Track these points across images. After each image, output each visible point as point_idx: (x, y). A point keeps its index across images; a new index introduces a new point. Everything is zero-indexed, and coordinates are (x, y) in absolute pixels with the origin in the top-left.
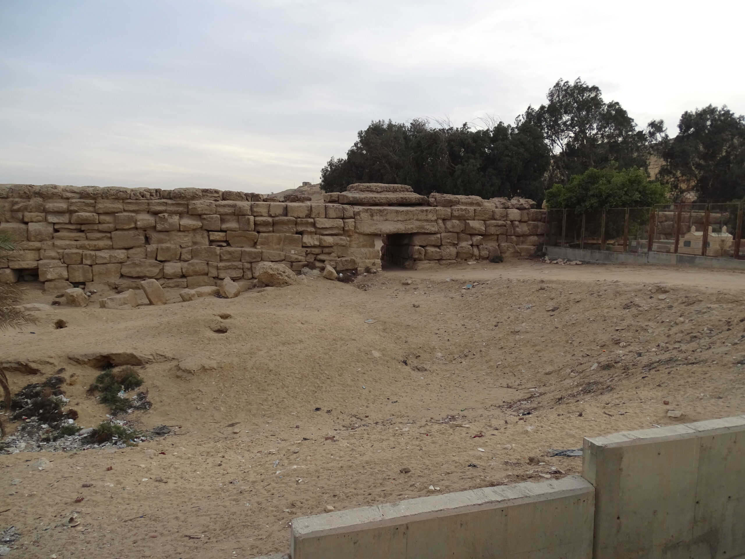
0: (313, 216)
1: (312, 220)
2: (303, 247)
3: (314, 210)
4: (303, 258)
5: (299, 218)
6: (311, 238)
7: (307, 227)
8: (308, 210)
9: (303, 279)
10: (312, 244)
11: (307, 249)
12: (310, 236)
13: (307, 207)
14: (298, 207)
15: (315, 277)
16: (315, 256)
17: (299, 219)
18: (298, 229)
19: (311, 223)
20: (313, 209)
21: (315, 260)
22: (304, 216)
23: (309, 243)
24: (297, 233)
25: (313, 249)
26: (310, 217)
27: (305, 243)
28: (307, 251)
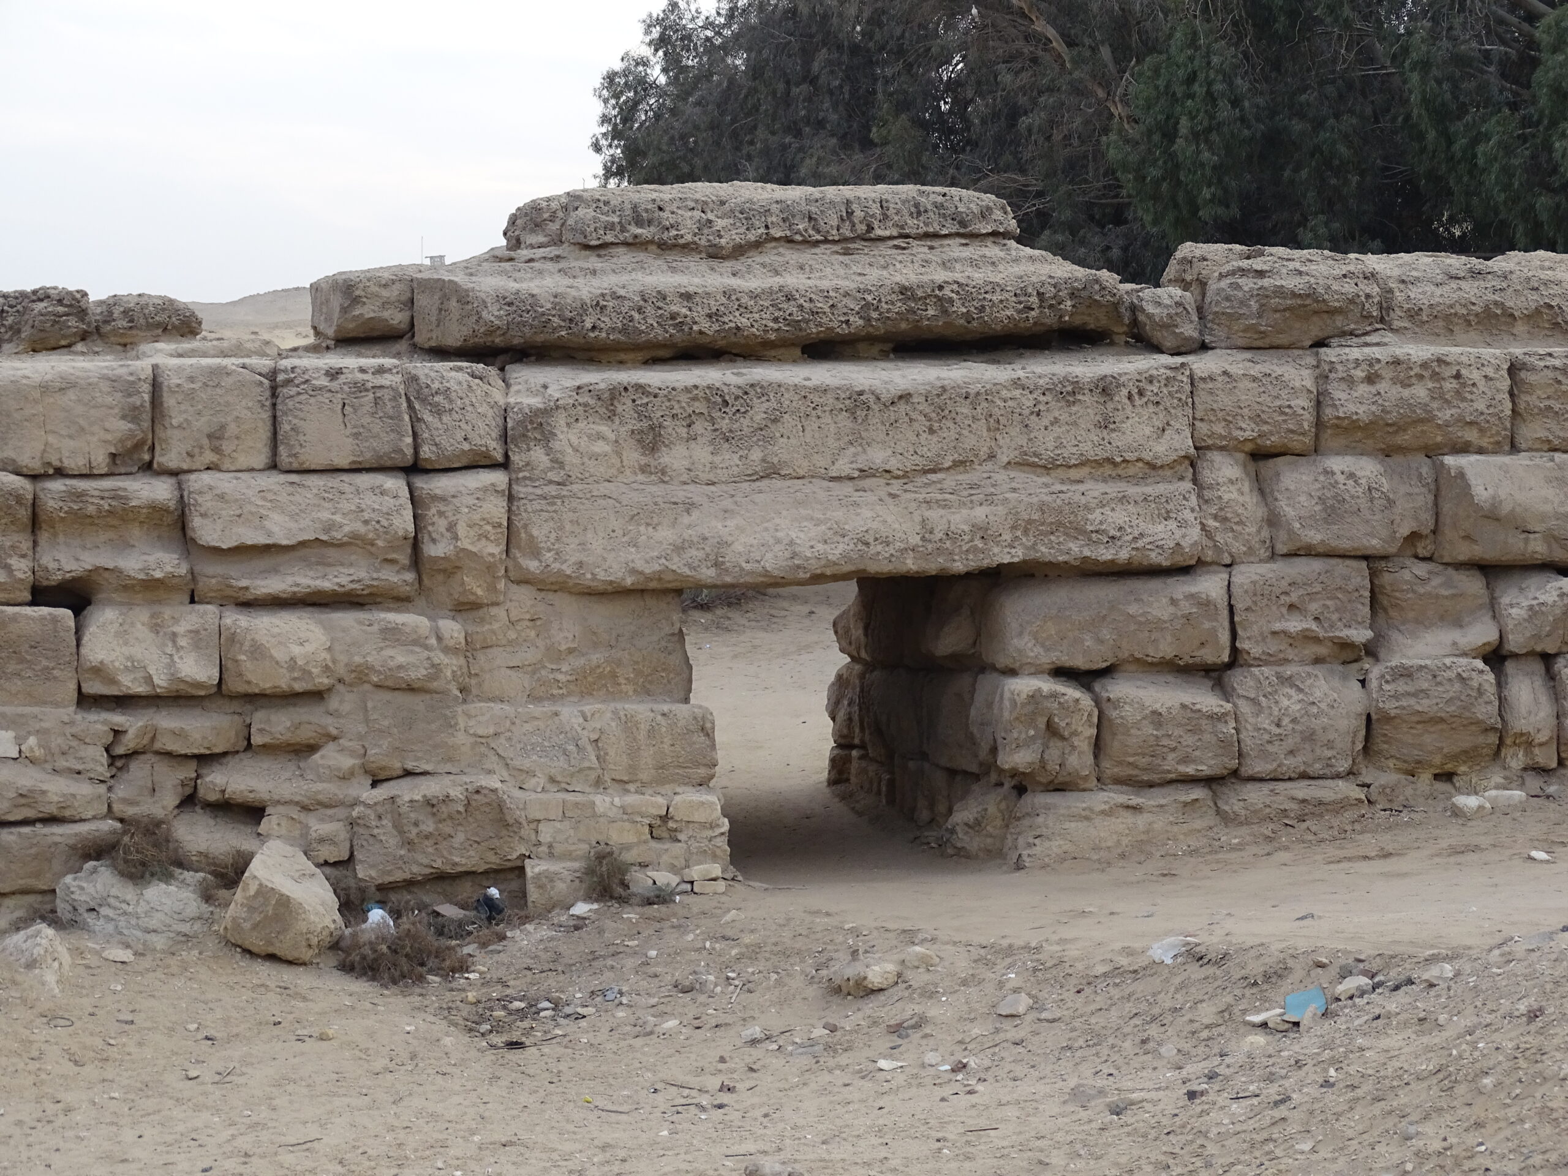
0: (170, 458)
1: (160, 490)
2: (85, 701)
3: (176, 409)
4: (84, 789)
5: (60, 473)
6: (156, 628)
7: (127, 545)
8: (132, 414)
10: (161, 681)
11: (118, 719)
12: (141, 616)
13: (129, 388)
14: (45, 388)
16: (188, 771)
17: (57, 486)
18: (47, 559)
19: (156, 510)
20: (169, 401)
21: (189, 801)
22: (100, 460)
23: (134, 666)
24: (41, 595)
25: (167, 721)
26: (148, 468)
27: (98, 671)
28: (117, 733)
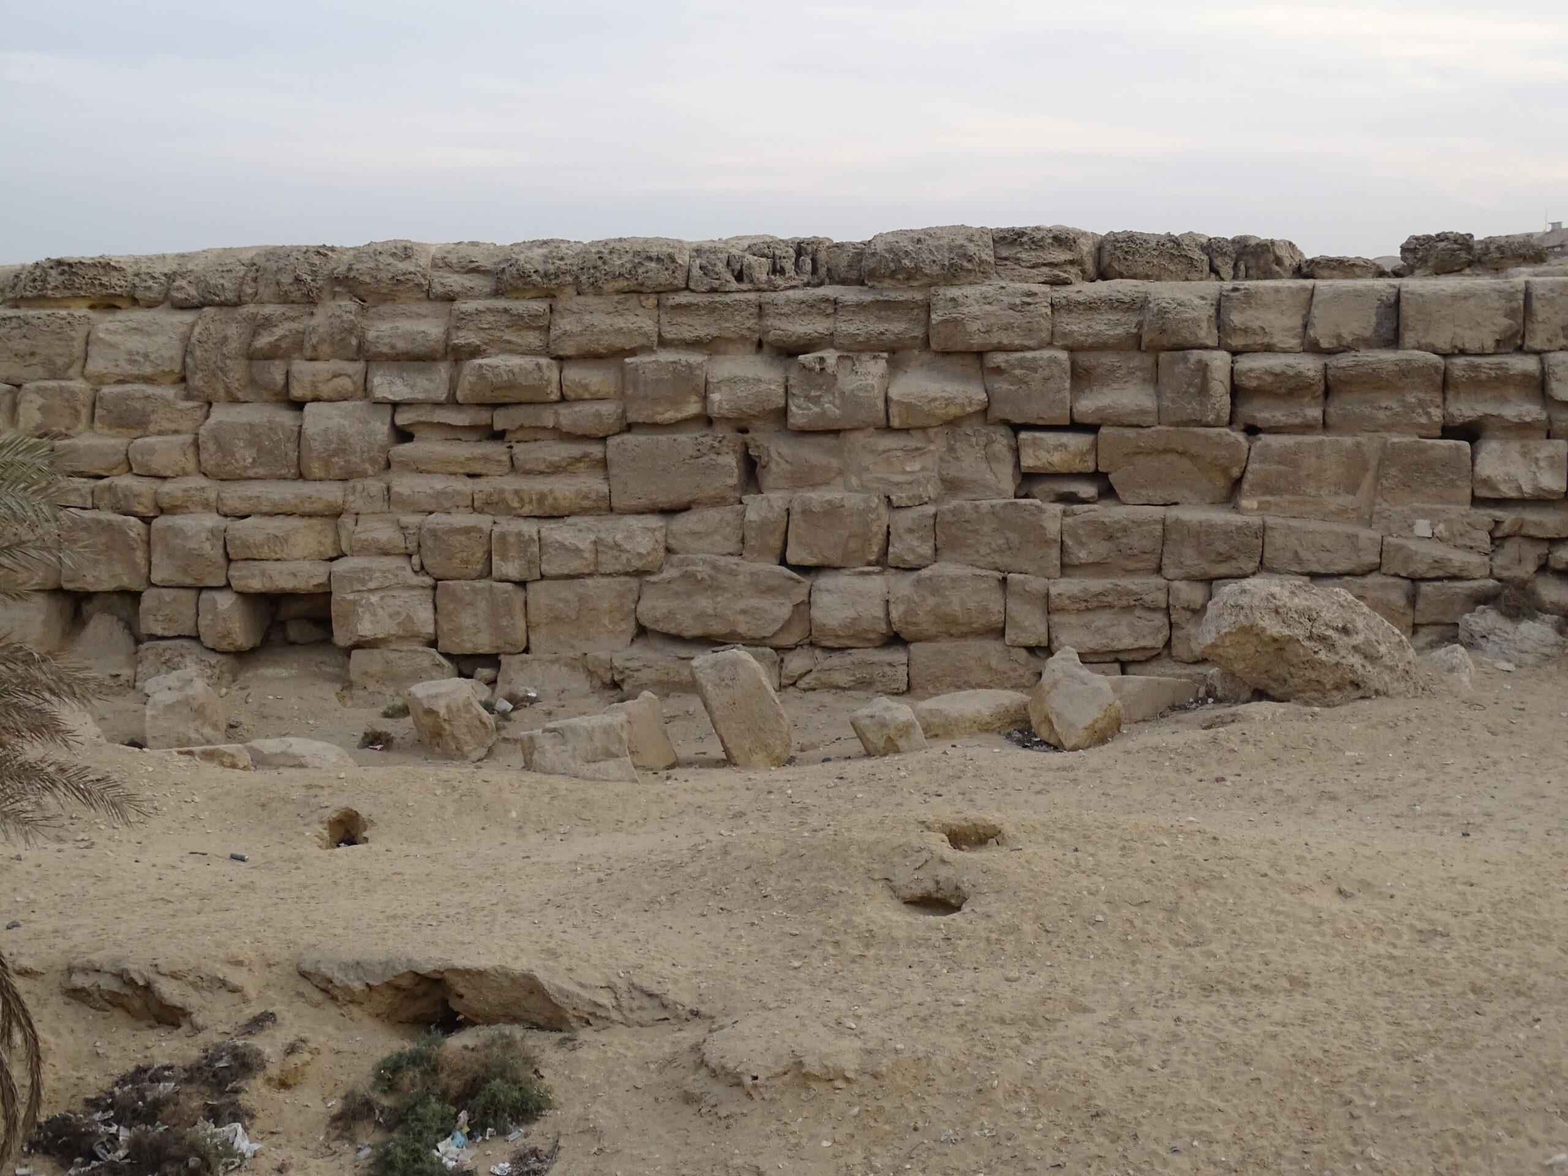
0: (1537, 343)
1: (1529, 364)
2: (1477, 502)
3: (1541, 311)
4: (1475, 559)
5: (1463, 352)
6: (1524, 455)
7: (1504, 400)
8: (1510, 314)
9: (1452, 670)
10: (1527, 489)
11: (1498, 514)
12: (1515, 446)
13: (1510, 296)
14: (1454, 297)
15: (1530, 659)
16: (1542, 549)
17: (1461, 361)
18: (1453, 409)
19: (1526, 376)
20: (1536, 305)
21: (1543, 568)
22: (1489, 344)
23: (1510, 479)
24: (1449, 431)
25: (1531, 516)
26: (1520, 350)
27: (1486, 482)
28: (1497, 523)
